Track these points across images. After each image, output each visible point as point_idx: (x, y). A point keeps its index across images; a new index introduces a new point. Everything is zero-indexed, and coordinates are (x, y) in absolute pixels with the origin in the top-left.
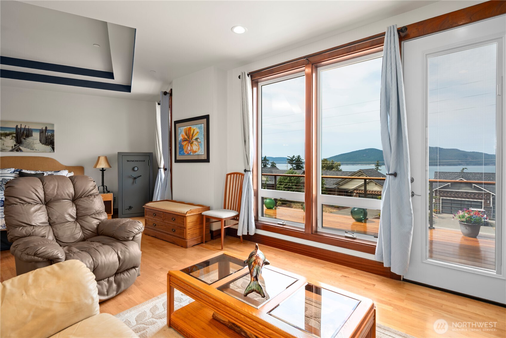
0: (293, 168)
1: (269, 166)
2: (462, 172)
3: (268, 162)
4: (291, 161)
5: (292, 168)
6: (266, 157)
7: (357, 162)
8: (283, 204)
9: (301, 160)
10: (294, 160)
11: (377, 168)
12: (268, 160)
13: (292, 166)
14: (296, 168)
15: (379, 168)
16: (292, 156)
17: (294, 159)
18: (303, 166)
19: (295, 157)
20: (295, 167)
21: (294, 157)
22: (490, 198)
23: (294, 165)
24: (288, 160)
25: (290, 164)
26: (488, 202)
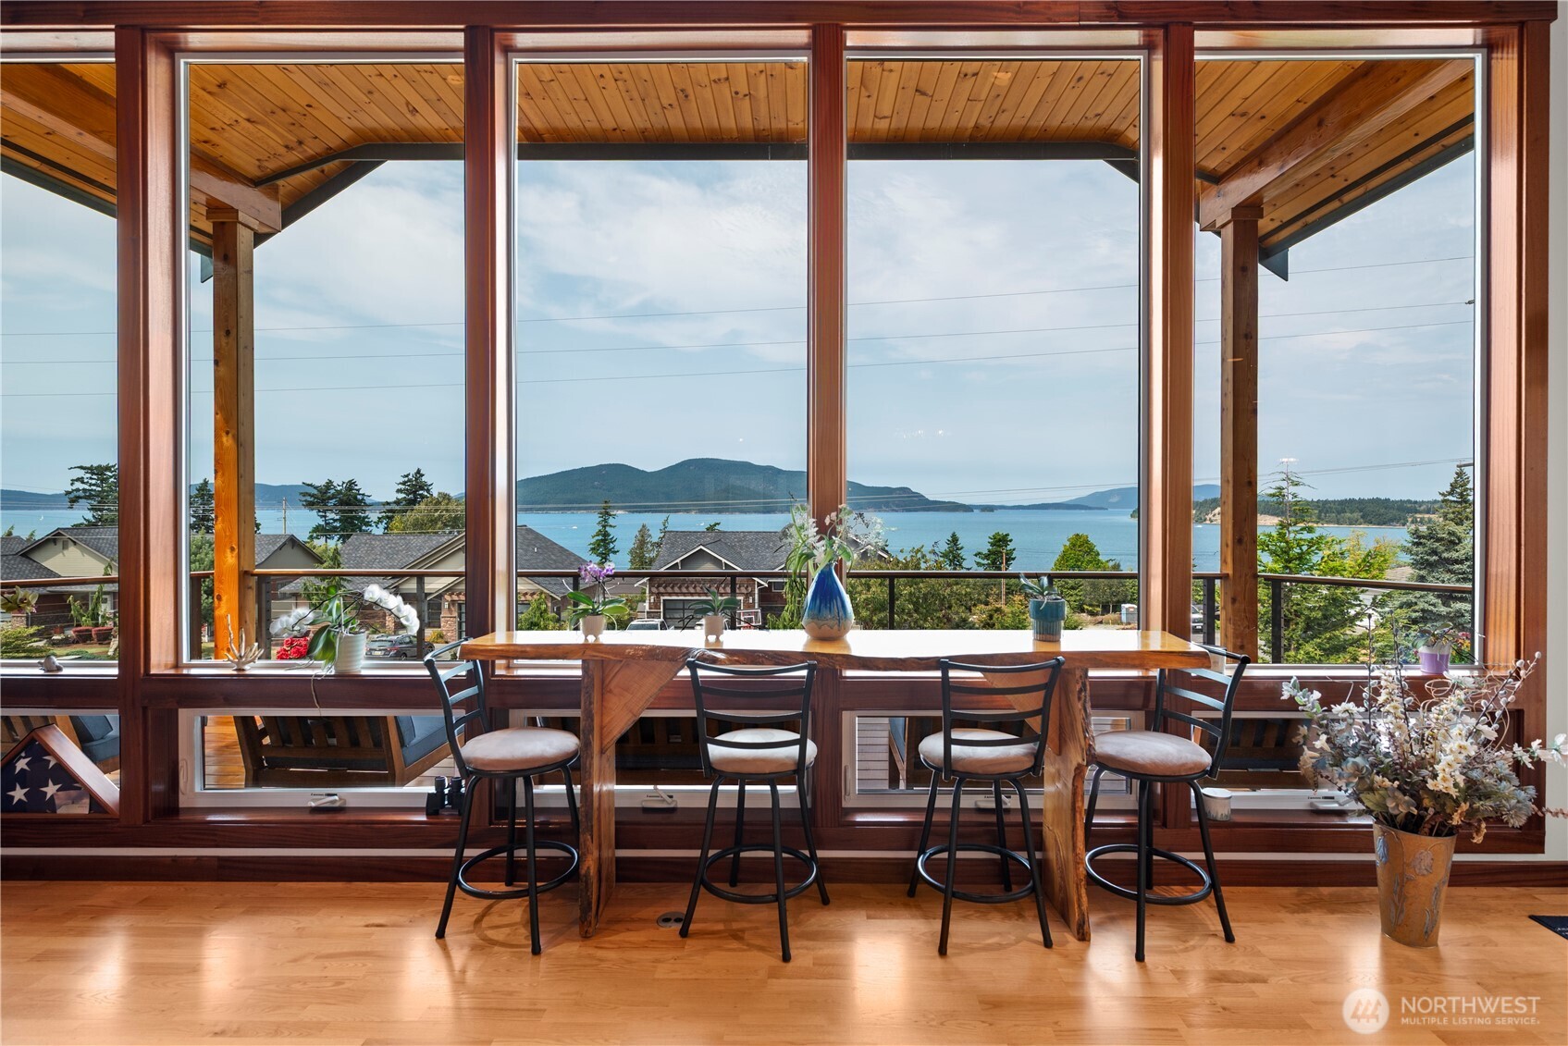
0: (327, 524)
2: (711, 529)
4: (318, 498)
5: (323, 523)
7: (574, 505)
9: (359, 497)
10: (333, 497)
11: (605, 520)
13: (325, 517)
14: (338, 524)
15: (611, 521)
16: (321, 482)
17: (332, 491)
18: (367, 517)
19: (335, 484)
20: (335, 520)
21: (329, 484)
22: (753, 590)
23: (331, 515)
24: (305, 494)
25: (315, 512)
26: (751, 601)
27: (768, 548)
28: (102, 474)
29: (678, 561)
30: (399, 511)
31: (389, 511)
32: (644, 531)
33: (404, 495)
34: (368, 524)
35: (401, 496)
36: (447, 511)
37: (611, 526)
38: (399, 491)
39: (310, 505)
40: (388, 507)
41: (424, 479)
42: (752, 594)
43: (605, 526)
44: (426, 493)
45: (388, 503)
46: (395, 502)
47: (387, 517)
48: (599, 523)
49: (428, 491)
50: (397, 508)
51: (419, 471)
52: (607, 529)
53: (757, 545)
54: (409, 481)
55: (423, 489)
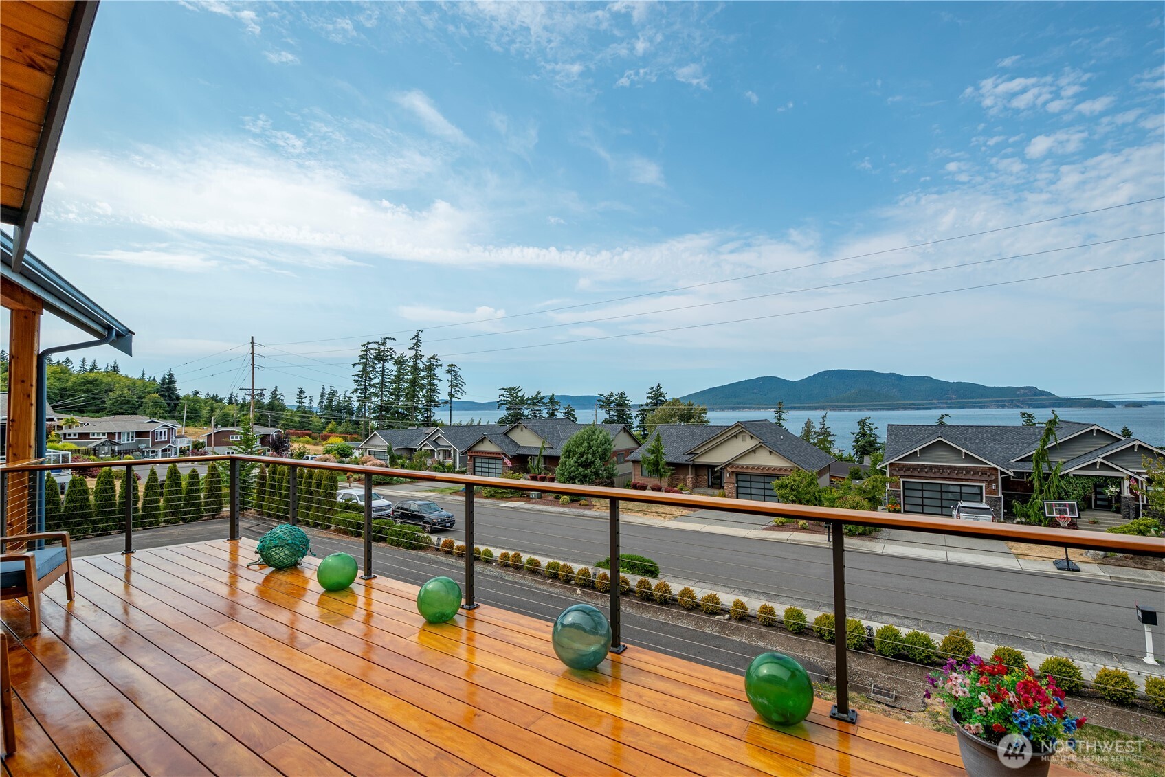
0: (610, 418)
1: (560, 415)
2: (940, 424)
3: (557, 407)
4: (605, 403)
5: (608, 418)
6: (553, 395)
7: (741, 406)
8: (572, 501)
9: (626, 402)
10: (613, 402)
11: (780, 416)
12: (558, 403)
13: (609, 413)
14: (615, 418)
15: (784, 416)
16: (607, 394)
17: (612, 399)
18: (630, 414)
19: (614, 394)
20: (614, 416)
21: (611, 394)
22: (997, 478)
23: (612, 413)
24: (599, 401)
25: (604, 411)
26: (994, 487)
27: (995, 440)
28: (511, 392)
29: (918, 449)
30: (649, 410)
31: (642, 410)
32: (808, 424)
33: (651, 400)
34: (630, 418)
35: (649, 401)
36: (678, 410)
37: (784, 420)
38: (648, 398)
39: (602, 407)
40: (642, 408)
41: (662, 390)
42: (996, 481)
43: (779, 420)
44: (663, 399)
45: (642, 405)
46: (646, 405)
47: (641, 414)
48: (775, 418)
49: (664, 397)
50: (647, 408)
51: (659, 386)
52: (781, 422)
53: (982, 438)
54: (654, 391)
55: (661, 396)
